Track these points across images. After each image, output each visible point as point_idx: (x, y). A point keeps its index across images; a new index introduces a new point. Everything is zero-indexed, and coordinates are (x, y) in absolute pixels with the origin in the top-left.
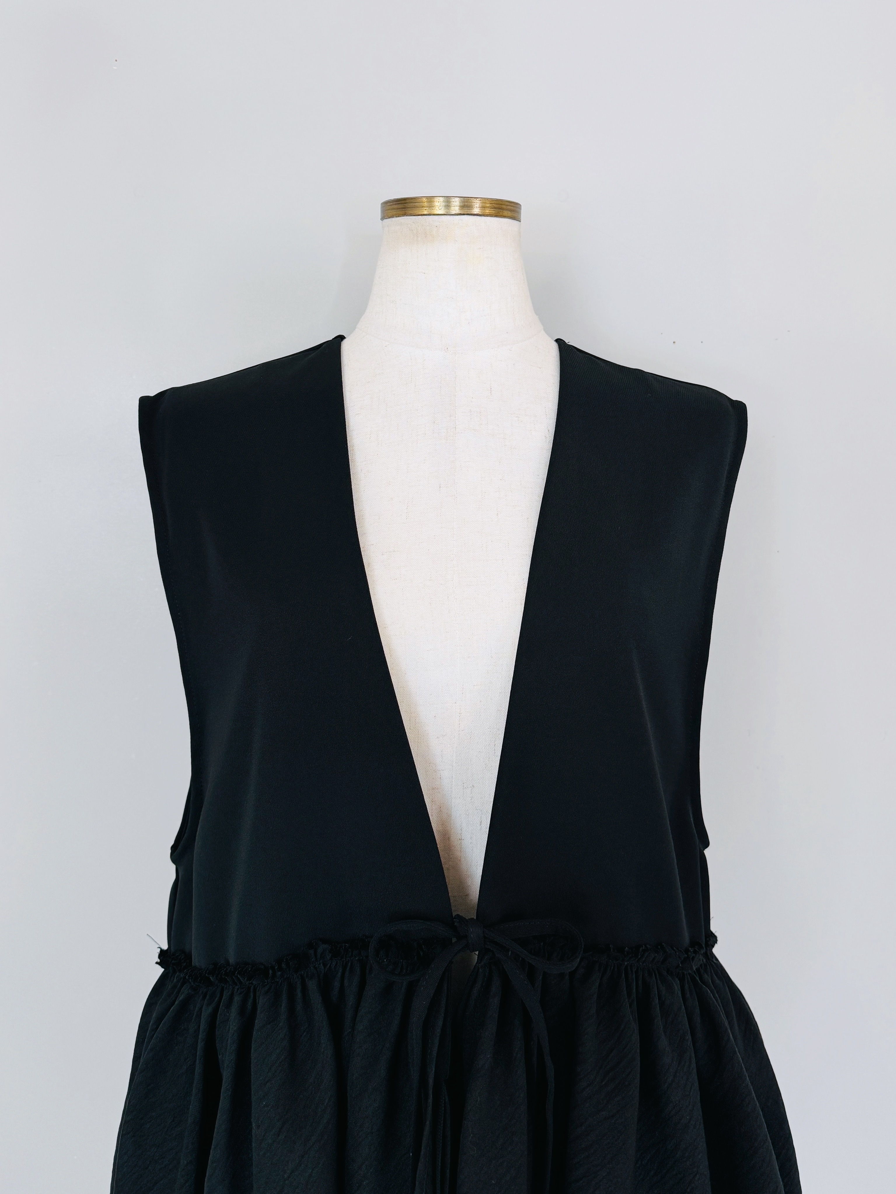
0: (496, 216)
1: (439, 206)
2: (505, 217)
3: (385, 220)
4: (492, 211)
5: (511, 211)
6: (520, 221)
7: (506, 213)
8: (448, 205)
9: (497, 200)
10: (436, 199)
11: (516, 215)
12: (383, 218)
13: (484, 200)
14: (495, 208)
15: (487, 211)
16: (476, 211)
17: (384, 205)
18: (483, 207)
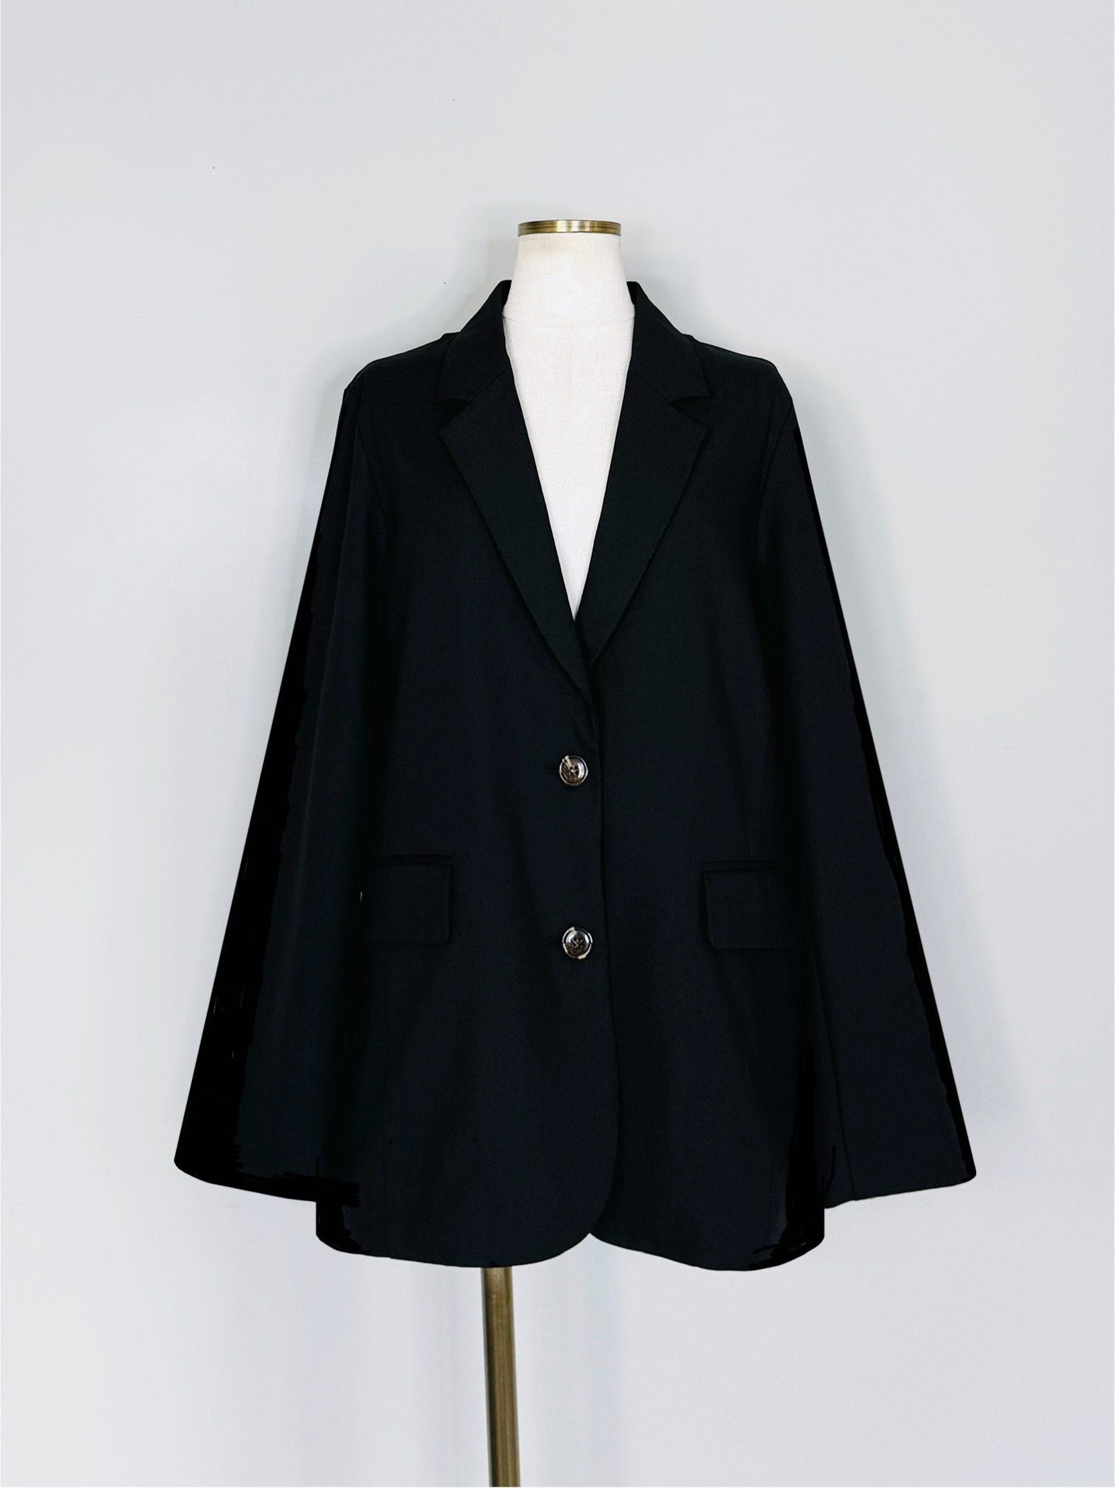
0: (602, 232)
1: (561, 226)
2: (608, 233)
3: (521, 236)
4: (600, 230)
5: (613, 228)
6: (619, 235)
7: (609, 230)
8: (569, 227)
9: (602, 222)
10: (559, 222)
11: (617, 232)
12: (519, 235)
13: (593, 222)
14: (601, 227)
15: (596, 229)
16: (588, 229)
17: (523, 227)
18: (592, 227)
